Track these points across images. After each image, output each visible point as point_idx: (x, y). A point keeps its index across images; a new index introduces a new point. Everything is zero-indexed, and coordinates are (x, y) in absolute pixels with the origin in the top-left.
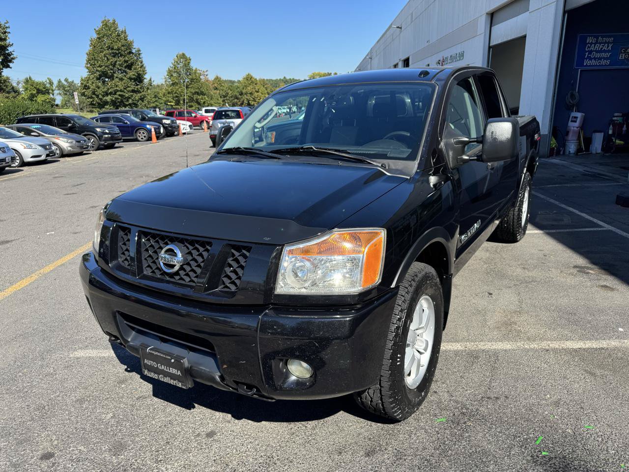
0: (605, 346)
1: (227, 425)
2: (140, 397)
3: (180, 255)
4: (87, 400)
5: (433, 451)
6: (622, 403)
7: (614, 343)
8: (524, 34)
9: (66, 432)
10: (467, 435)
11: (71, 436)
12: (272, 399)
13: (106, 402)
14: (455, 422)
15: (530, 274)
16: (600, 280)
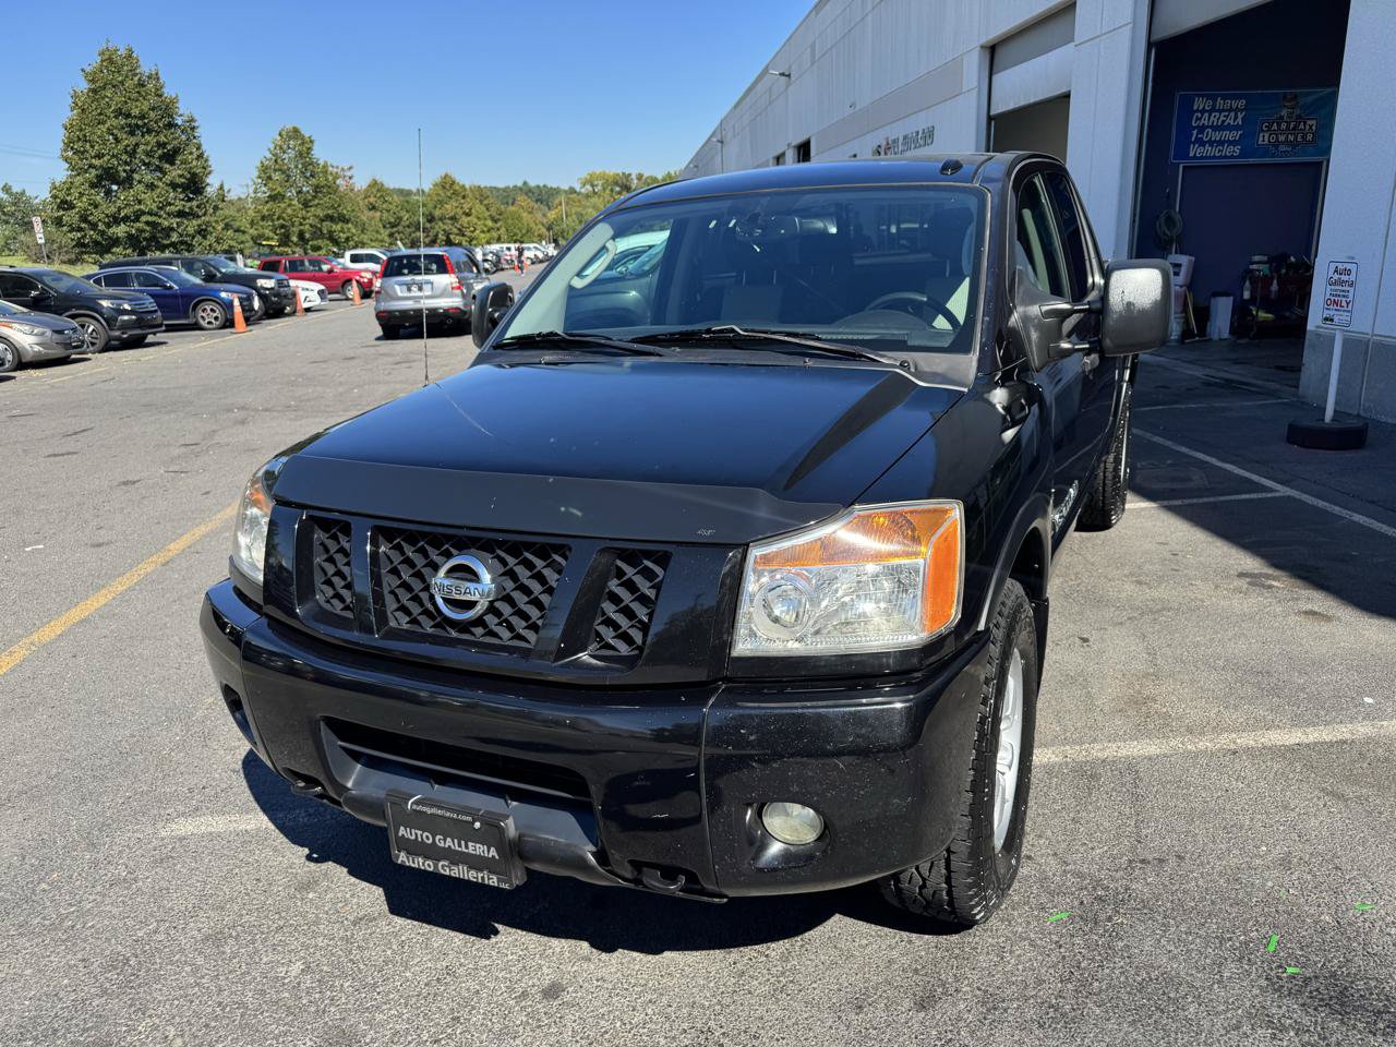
0: (1348, 736)
1: (585, 966)
2: (361, 919)
3: (486, 577)
4: (231, 936)
5: (1060, 985)
7: (1363, 729)
8: (1064, 90)
9: (197, 1014)
10: (1121, 944)
11: (213, 1024)
12: (722, 896)
13: (279, 937)
14: (1087, 918)
15: (1156, 594)
16: (1297, 599)
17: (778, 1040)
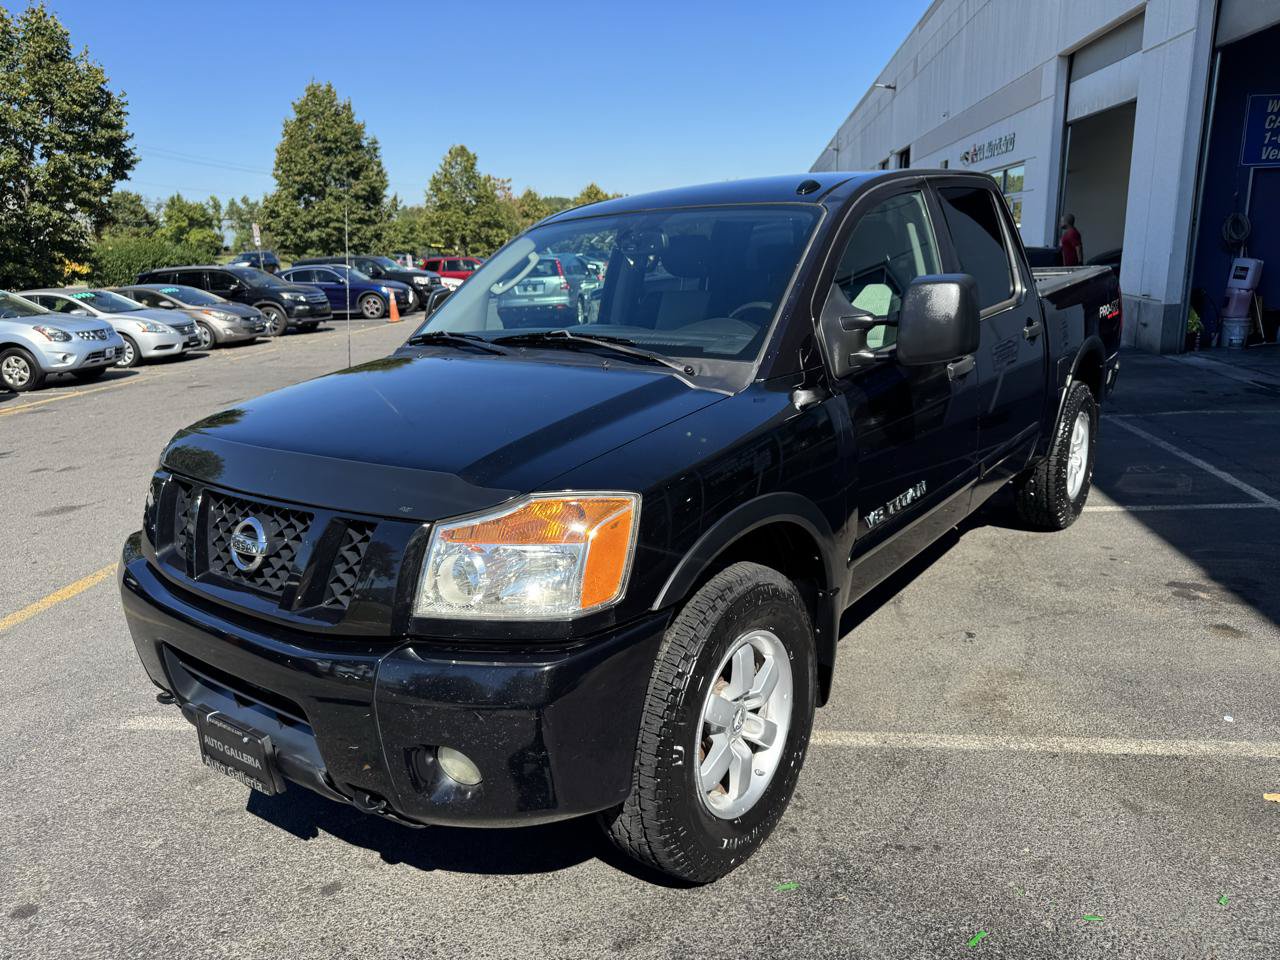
0: (1183, 752)
1: (367, 872)
2: (223, 811)
3: (263, 538)
4: (125, 812)
5: (751, 947)
6: (1181, 872)
7: (1205, 747)
8: (1133, 97)
9: (70, 868)
10: (830, 919)
11: (78, 877)
12: (418, 823)
13: (158, 817)
14: (816, 892)
15: (1069, 596)
16: (1217, 612)
17: (483, 956)
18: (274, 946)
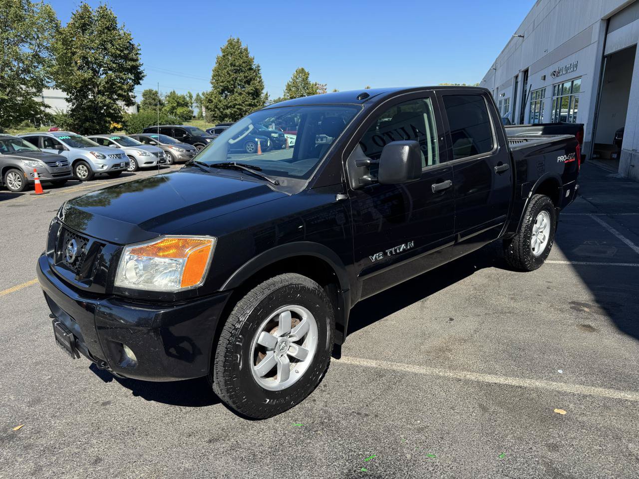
0: (526, 385)
1: (124, 398)
3: (76, 249)
4: (42, 363)
6: (489, 441)
7: (539, 384)
8: (634, 43)
9: (11, 384)
10: (309, 441)
11: (12, 387)
13: (53, 367)
14: (309, 429)
15: (514, 305)
16: (588, 319)
18: (72, 423)
